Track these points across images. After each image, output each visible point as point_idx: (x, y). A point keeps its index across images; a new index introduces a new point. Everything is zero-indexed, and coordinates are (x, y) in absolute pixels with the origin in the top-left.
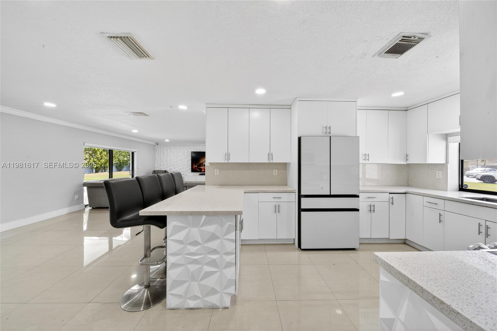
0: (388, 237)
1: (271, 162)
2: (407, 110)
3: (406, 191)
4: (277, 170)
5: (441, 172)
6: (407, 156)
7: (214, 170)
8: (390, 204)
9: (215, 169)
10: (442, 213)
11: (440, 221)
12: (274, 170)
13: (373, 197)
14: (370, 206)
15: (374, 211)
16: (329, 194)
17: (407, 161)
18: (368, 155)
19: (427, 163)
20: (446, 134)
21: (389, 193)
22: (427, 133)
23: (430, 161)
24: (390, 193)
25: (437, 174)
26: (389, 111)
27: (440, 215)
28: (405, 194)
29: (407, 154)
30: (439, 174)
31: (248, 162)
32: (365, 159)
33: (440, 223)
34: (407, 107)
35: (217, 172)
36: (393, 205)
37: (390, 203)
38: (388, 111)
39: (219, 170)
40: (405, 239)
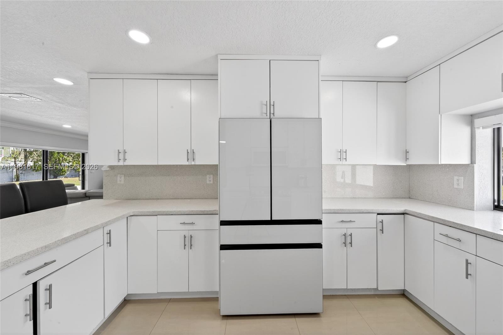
0: (376, 288)
1: (193, 163)
2: (406, 82)
3: (405, 210)
4: (212, 176)
5: (463, 177)
6: (407, 152)
7: (117, 176)
8: (378, 232)
9: (119, 175)
10: (471, 259)
11: (467, 275)
12: (208, 176)
13: (350, 221)
14: (345, 235)
15: (351, 243)
16: (270, 219)
17: (406, 161)
18: (346, 152)
19: (440, 164)
20: (472, 115)
21: (376, 214)
22: (439, 114)
23: (444, 160)
24: (378, 214)
25: (455, 182)
26: (378, 83)
27: (467, 263)
28: (403, 215)
29: (406, 150)
30: (459, 182)
31: (157, 164)
32: (340, 159)
33: (467, 278)
34: (407, 77)
35: (121, 180)
36: (383, 233)
37: (378, 230)
38: (376, 82)
39: (124, 176)
40: (404, 290)
